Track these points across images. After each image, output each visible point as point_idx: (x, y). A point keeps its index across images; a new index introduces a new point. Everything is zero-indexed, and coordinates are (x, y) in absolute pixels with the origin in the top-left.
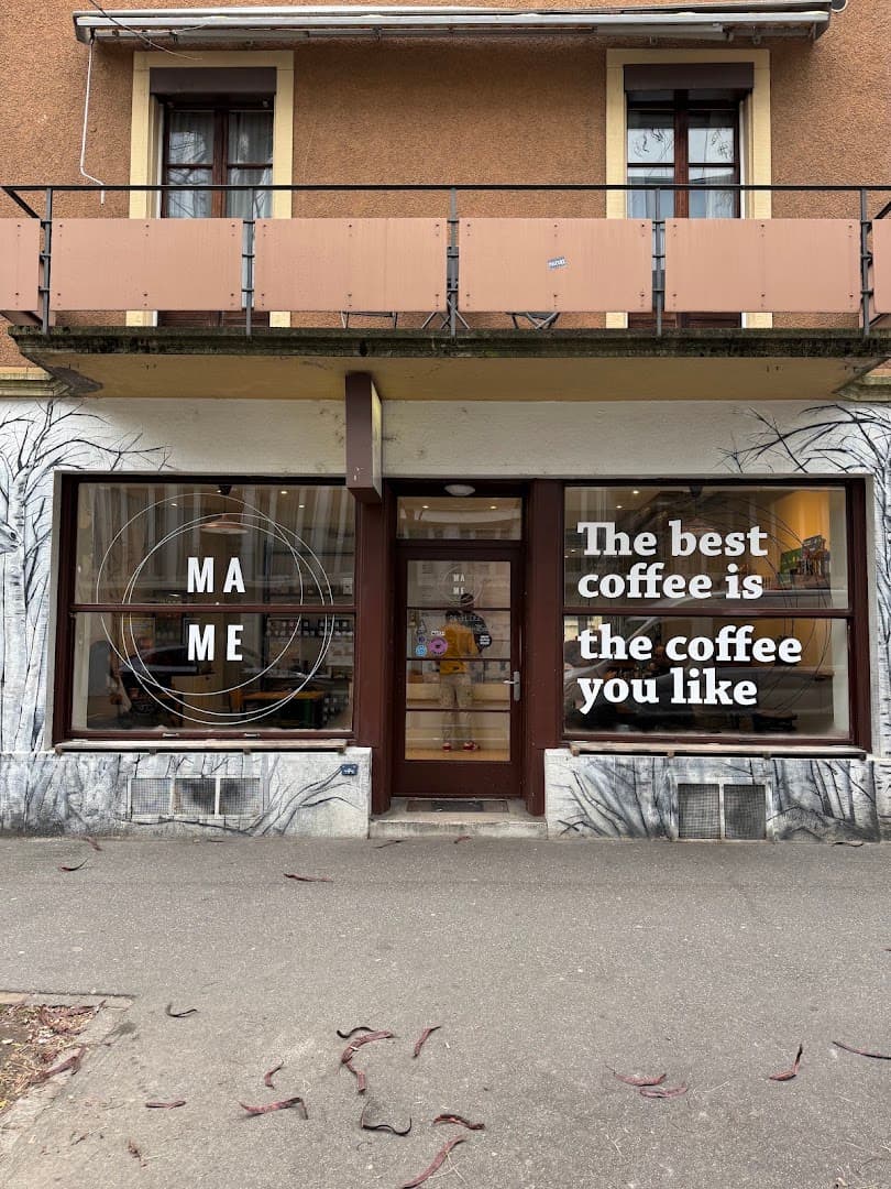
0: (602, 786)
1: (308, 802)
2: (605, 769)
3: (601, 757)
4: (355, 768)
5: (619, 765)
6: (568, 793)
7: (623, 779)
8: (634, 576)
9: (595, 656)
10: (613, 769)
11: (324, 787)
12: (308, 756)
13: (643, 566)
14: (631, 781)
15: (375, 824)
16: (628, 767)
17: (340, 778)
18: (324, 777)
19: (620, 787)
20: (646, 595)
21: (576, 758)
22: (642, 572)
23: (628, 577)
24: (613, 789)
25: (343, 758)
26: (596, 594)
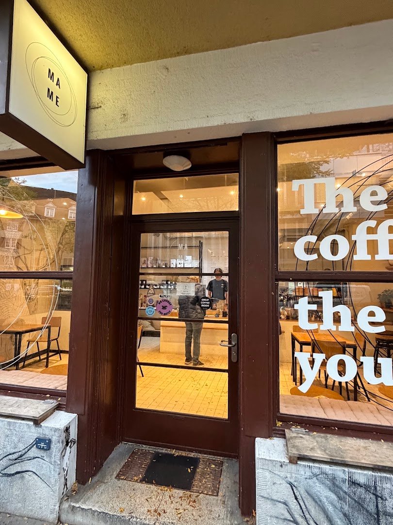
0: (330, 509)
1: (5, 471)
2: (334, 485)
3: (326, 468)
4: (48, 443)
5: (354, 483)
6: (281, 510)
7: (359, 504)
8: (361, 235)
9: (314, 326)
10: (345, 487)
11: (20, 459)
12: (9, 423)
13: (372, 223)
14: (372, 508)
15: (66, 505)
16: (367, 488)
17: (34, 452)
18: (21, 447)
19: (356, 514)
20: (377, 258)
21: (293, 466)
22: (371, 231)
23: (354, 238)
24: (345, 515)
25: (40, 430)
26: (314, 257)
